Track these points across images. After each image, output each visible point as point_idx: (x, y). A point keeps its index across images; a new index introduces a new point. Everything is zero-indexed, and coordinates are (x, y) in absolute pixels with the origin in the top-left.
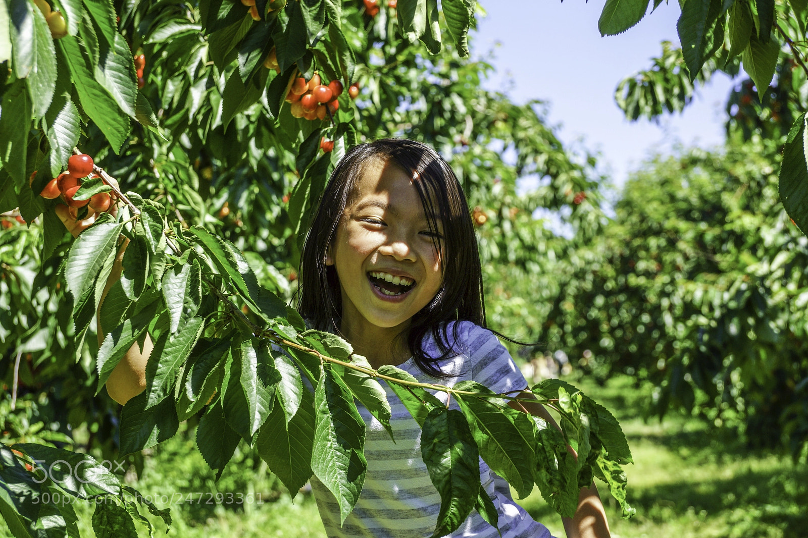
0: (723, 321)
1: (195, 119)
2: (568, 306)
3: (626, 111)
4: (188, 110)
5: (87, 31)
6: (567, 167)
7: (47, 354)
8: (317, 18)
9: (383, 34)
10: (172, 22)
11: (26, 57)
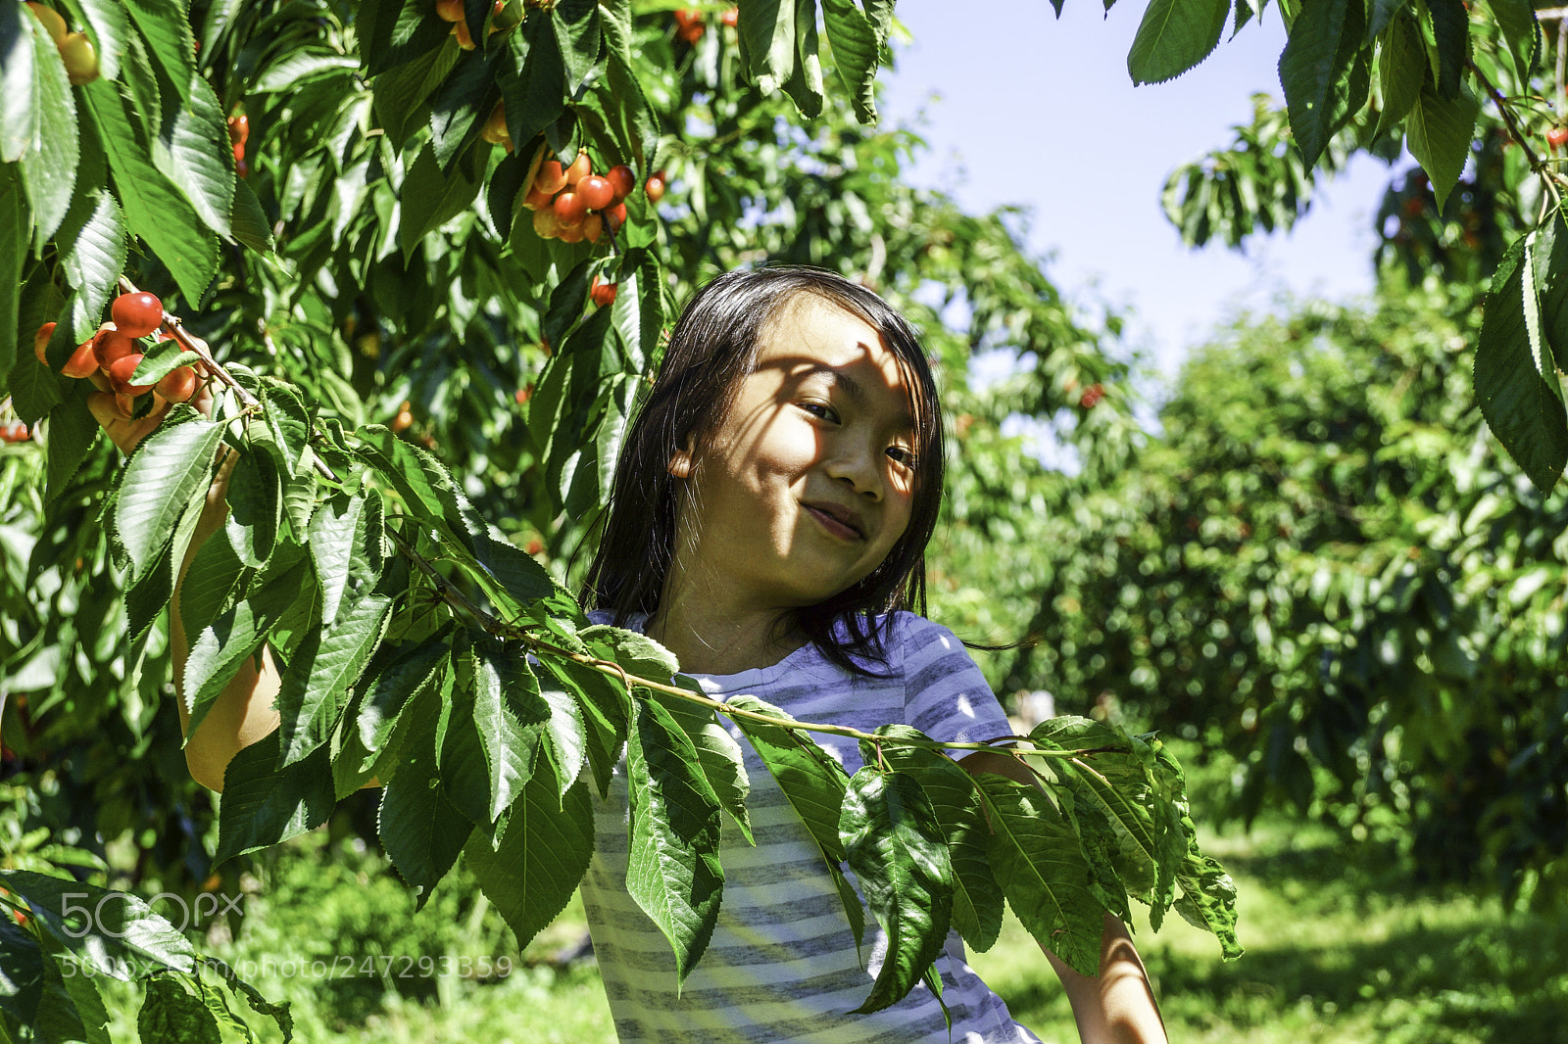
0: (1369, 637)
1: (345, 241)
2: (1069, 605)
3: (1182, 229)
4: (331, 223)
5: (137, 70)
6: (1068, 336)
7: (57, 696)
8: (581, 46)
9: (711, 78)
10: (301, 51)
11: (19, 121)
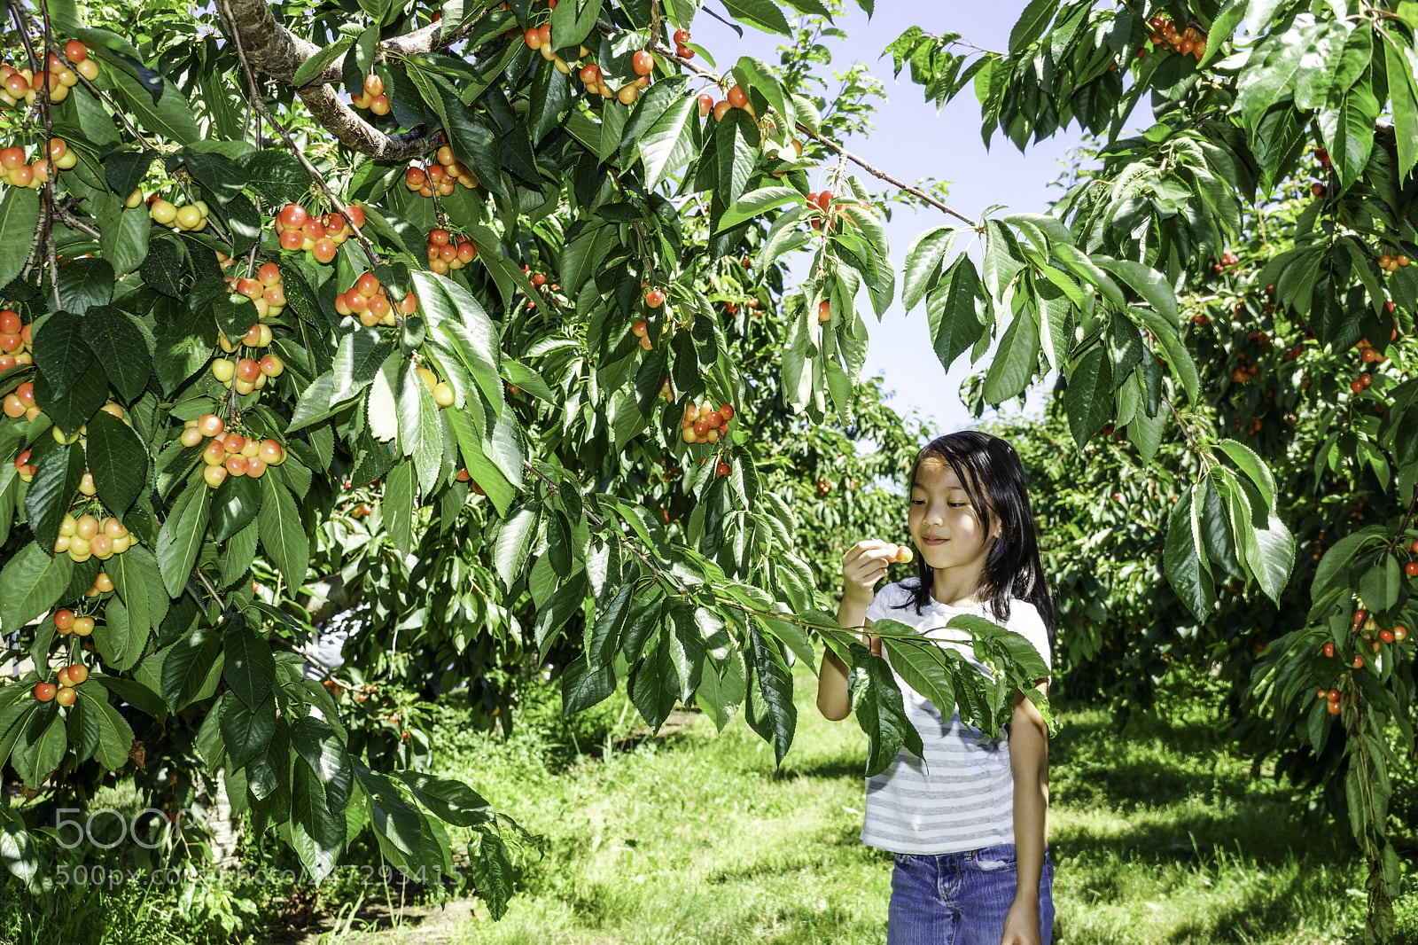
1: (569, 431)
3: (970, 408)
4: (562, 423)
5: (473, 400)
7: (424, 632)
9: (742, 332)
10: (548, 338)
11: (413, 434)
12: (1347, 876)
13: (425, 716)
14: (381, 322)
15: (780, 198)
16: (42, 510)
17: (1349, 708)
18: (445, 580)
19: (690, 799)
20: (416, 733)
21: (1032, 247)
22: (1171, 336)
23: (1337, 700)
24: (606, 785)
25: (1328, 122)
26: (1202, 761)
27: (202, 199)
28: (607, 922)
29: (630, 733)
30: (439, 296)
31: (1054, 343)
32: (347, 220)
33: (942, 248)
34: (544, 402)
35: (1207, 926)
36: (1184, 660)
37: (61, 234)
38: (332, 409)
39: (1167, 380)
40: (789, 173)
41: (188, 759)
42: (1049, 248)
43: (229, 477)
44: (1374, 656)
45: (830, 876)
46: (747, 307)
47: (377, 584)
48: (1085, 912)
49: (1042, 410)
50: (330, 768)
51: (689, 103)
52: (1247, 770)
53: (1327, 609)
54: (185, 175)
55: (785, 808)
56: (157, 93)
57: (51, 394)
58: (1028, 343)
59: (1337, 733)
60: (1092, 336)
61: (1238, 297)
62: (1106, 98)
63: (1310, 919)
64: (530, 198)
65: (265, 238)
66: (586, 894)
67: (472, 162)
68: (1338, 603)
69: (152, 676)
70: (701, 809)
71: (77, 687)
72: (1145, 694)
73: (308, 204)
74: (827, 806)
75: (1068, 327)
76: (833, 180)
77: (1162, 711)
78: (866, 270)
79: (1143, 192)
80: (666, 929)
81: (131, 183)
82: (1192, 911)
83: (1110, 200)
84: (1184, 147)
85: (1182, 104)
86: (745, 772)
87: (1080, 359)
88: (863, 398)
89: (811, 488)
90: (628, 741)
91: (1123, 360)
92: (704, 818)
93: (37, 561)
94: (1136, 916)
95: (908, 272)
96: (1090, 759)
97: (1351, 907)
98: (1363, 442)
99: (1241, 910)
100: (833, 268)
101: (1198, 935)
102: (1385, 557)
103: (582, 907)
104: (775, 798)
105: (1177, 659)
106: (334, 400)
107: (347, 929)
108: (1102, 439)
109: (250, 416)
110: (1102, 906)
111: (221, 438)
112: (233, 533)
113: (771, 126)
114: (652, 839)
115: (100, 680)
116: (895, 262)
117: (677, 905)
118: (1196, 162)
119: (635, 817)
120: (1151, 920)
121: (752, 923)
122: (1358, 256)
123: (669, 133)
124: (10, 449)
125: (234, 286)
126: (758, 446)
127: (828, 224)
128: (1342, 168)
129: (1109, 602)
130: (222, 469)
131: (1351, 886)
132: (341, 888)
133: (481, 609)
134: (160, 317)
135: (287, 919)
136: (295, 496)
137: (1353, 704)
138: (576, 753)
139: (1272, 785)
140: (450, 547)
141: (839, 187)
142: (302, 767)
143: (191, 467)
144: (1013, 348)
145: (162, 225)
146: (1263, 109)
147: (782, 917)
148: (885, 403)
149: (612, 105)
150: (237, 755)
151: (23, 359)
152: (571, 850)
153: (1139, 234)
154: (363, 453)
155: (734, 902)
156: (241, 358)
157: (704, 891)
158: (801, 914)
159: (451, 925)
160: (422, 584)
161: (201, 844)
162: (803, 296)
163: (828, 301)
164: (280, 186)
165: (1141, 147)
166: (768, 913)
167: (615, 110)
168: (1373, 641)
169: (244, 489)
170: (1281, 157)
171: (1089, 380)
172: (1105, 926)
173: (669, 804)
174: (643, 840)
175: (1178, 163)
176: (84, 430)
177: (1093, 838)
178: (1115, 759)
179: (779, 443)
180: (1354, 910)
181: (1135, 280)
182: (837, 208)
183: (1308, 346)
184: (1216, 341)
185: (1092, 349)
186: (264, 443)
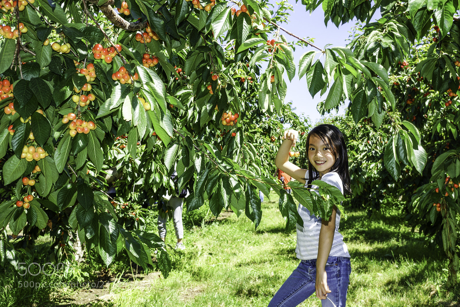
1: (189, 120)
3: (320, 112)
4: (187, 117)
5: (157, 109)
6: (299, 124)
7: (143, 186)
8: (229, 95)
9: (246, 88)
10: (183, 89)
11: (137, 119)
12: (443, 265)
13: (144, 213)
14: (127, 83)
15: (258, 41)
16: (17, 144)
17: (443, 209)
18: (149, 169)
19: (230, 240)
20: (141, 218)
21: (340, 57)
22: (386, 87)
23: (439, 207)
24: (202, 235)
25: (438, 15)
26: (396, 228)
27: (69, 43)
28: (202, 279)
29: (210, 219)
30: (146, 74)
31: (348, 89)
32: (116, 49)
33: (311, 58)
34: (181, 110)
35: (397, 281)
36: (390, 195)
37: (22, 54)
38: (110, 110)
39: (385, 103)
40: (261, 34)
41: (67, 227)
42: (346, 58)
43: (77, 134)
44: (452, 192)
45: (275, 265)
46: (248, 79)
47: (128, 170)
48: (357, 276)
49: (344, 114)
50: (112, 229)
51: (228, 11)
52: (410, 231)
53: (437, 177)
54: (63, 35)
55: (260, 243)
56: (53, 8)
57: (19, 106)
58: (339, 89)
59: (439, 217)
60: (360, 87)
61: (408, 76)
62: (366, 9)
63: (430, 278)
64: (176, 43)
65: (89, 56)
66: (196, 270)
67: (157, 31)
68: (440, 175)
69: (54, 198)
70: (233, 243)
71: (30, 202)
72: (377, 206)
73: (103, 44)
74: (274, 242)
75: (352, 84)
76: (275, 36)
77: (383, 211)
78: (286, 65)
79: (377, 40)
80: (222, 282)
81: (45, 37)
82: (392, 276)
83: (366, 43)
84: (391, 25)
85: (391, 11)
86: (247, 231)
87: (356, 95)
88: (286, 110)
89: (269, 139)
90: (209, 221)
91: (370, 95)
92: (234, 246)
93: (16, 161)
94: (374, 277)
95: (300, 66)
96: (360, 227)
97: (444, 275)
98: (449, 123)
99: (408, 275)
100: (275, 65)
101: (394, 283)
102: (456, 160)
103: (195, 275)
104: (257, 240)
105: (387, 194)
106: (111, 108)
107: (119, 281)
108: (364, 123)
109: (85, 113)
110: (363, 274)
111: (75, 121)
112: (79, 152)
113: (255, 18)
114: (217, 253)
115: (38, 200)
116: (295, 63)
117: (225, 274)
118: (395, 30)
119: (212, 246)
120: (379, 279)
121: (250, 280)
122: (448, 61)
123: (221, 20)
124: (6, 124)
125: (79, 71)
126: (252, 125)
127: (274, 50)
128: (443, 30)
129: (366, 176)
130: (75, 131)
131: (444, 268)
132: (117, 268)
133: (161, 178)
134: (55, 82)
135: (100, 278)
136: (100, 141)
137: (445, 208)
138: (193, 225)
139: (419, 236)
140: (151, 158)
141: (277, 38)
142: (103, 228)
143: (65, 130)
144: (334, 91)
145: (55, 51)
146: (416, 10)
147: (259, 278)
148: (293, 111)
149: (203, 12)
150: (82, 225)
151: (11, 95)
152: (191, 256)
153: (376, 54)
154: (121, 125)
155: (244, 273)
156: (81, 95)
157: (234, 269)
158: (265, 277)
159: (152, 280)
160: (142, 170)
161: (71, 254)
162: (265, 74)
163: (274, 75)
164: (94, 38)
165: (377, 25)
166: (255, 277)
167: (204, 13)
168: (451, 187)
169: (83, 137)
170: (422, 27)
171: (359, 101)
172: (364, 280)
173: (223, 241)
174: (214, 253)
175: (389, 31)
176: (30, 118)
177: (360, 252)
178: (367, 227)
179: (259, 125)
180: (445, 275)
181: (374, 69)
182: (277, 45)
183: (431, 92)
184: (401, 91)
185: (360, 91)
186: (89, 122)
